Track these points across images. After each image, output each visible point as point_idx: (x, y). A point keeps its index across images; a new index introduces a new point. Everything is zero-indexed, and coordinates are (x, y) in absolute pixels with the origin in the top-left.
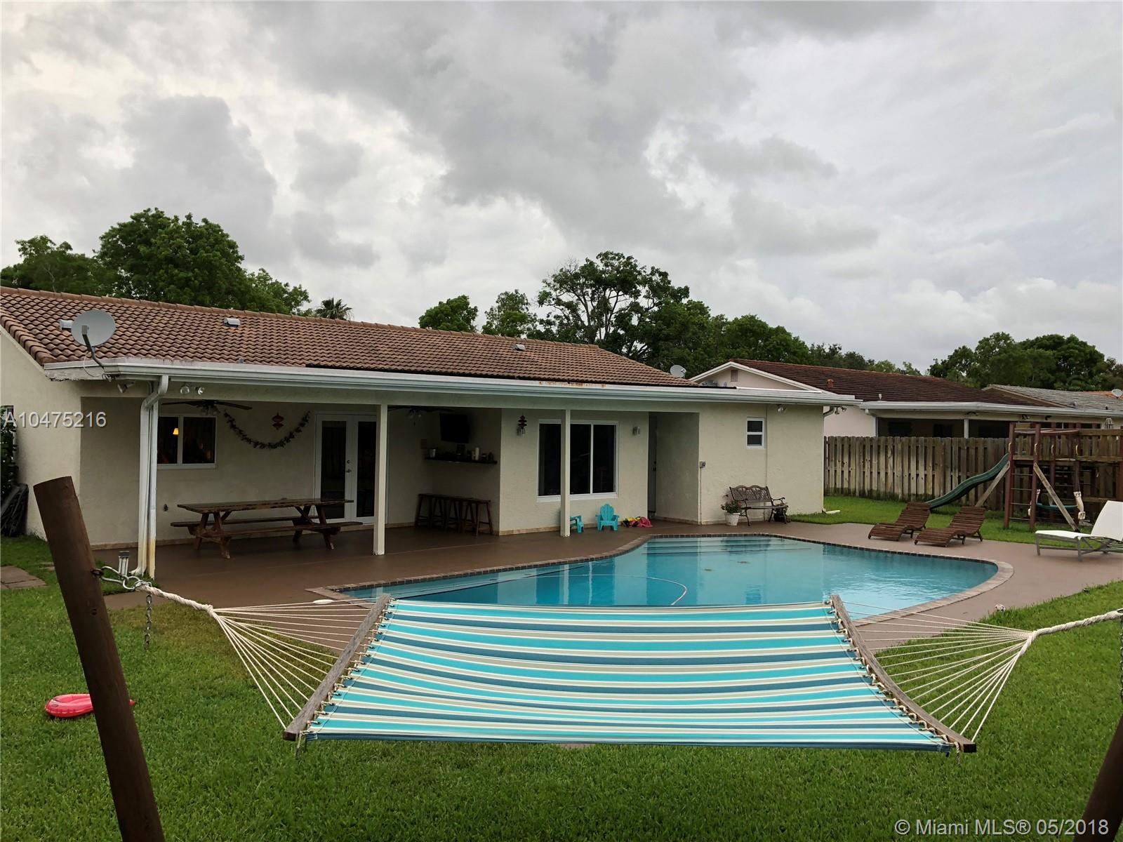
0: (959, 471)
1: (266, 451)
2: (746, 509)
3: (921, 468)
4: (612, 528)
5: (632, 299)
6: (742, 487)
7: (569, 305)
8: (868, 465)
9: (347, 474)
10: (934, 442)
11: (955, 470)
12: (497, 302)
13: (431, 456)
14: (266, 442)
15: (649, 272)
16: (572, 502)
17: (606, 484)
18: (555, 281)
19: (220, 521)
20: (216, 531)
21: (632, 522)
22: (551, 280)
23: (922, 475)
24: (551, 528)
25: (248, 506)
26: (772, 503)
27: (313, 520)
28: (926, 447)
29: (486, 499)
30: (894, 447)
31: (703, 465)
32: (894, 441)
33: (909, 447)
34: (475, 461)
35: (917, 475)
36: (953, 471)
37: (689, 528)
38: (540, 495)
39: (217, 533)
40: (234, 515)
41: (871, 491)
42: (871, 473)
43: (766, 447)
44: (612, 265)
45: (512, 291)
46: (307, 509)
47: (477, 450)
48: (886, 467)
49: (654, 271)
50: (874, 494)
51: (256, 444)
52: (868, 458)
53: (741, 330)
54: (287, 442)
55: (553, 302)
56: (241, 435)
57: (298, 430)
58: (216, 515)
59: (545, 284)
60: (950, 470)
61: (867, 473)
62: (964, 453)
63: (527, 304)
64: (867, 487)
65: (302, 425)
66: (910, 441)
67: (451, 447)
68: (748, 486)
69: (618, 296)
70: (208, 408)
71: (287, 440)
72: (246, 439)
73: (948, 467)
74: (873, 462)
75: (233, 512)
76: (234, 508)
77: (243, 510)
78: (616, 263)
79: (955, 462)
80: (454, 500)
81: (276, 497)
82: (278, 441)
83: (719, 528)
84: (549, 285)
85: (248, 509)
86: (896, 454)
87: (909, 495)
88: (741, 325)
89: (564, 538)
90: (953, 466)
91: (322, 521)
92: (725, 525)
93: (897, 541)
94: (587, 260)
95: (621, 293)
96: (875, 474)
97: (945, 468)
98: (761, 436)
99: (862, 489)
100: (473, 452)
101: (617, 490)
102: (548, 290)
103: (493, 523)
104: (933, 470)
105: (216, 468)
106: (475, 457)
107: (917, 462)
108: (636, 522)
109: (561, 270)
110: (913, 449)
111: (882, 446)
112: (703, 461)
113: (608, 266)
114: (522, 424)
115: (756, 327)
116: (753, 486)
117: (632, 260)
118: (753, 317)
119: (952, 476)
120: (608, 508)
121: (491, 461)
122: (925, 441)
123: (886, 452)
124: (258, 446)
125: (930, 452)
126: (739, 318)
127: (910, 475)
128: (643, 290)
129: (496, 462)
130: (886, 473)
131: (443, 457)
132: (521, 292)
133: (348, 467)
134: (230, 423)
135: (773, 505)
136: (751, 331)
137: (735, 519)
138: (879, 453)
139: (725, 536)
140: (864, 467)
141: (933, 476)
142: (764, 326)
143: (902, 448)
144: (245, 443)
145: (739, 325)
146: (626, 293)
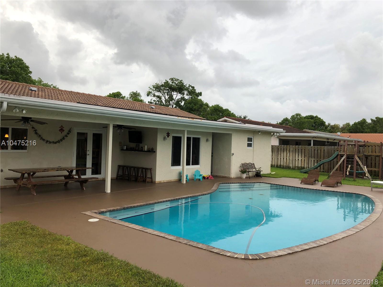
0: (314, 158)
1: (52, 145)
2: (248, 172)
3: (300, 157)
4: (199, 180)
5: (182, 96)
6: (246, 163)
7: (158, 97)
8: (279, 155)
9: (87, 156)
10: (305, 147)
11: (313, 158)
12: (129, 95)
13: (124, 149)
14: (51, 141)
15: (188, 86)
16: (187, 169)
17: (196, 162)
18: (153, 87)
19: (31, 177)
20: (29, 182)
21: (206, 177)
22: (152, 87)
23: (300, 159)
24: (176, 180)
25: (45, 170)
26: (256, 169)
27: (74, 176)
28: (302, 149)
29: (150, 168)
30: (290, 149)
31: (233, 154)
32: (290, 147)
33: (296, 149)
34: (145, 151)
35: (298, 159)
36: (312, 158)
37: (227, 180)
38: (172, 166)
39: (29, 183)
40: (37, 174)
41: (280, 165)
42: (281, 158)
43: (253, 148)
44: (175, 83)
45: (135, 91)
46: (72, 171)
47: (146, 146)
48: (287, 157)
49: (190, 86)
50: (282, 166)
51: (47, 141)
52: (279, 153)
53: (214, 109)
54: (61, 141)
55: (152, 95)
56: (40, 137)
57: (66, 136)
58: (29, 174)
59: (150, 89)
60: (311, 158)
61: (279, 159)
62: (316, 152)
63: (141, 96)
64: (279, 164)
65: (68, 134)
66: (296, 147)
67: (133, 145)
68: (248, 163)
69: (177, 94)
70: (25, 123)
71: (61, 140)
72: (42, 139)
73: (310, 157)
74: (282, 154)
75: (37, 173)
76: (39, 171)
77: (42, 172)
78: (177, 83)
79: (313, 155)
80: (134, 168)
81: (56, 166)
82: (57, 140)
83: (238, 180)
84: (151, 89)
85: (45, 171)
86: (290, 151)
87: (295, 167)
88: (215, 108)
89: (183, 184)
90: (312, 156)
91: (79, 177)
92: (240, 178)
93: (313, 185)
94: (166, 80)
95: (178, 93)
96: (282, 159)
97: (309, 157)
98: (251, 143)
99: (277, 164)
100: (144, 148)
101: (200, 164)
102: (151, 91)
103: (153, 178)
104: (304, 158)
105: (27, 152)
106: (145, 150)
107: (298, 155)
108: (208, 177)
109: (156, 84)
110: (297, 150)
111: (285, 149)
112: (233, 153)
113: (173, 83)
114: (168, 135)
115: (219, 109)
116: (249, 163)
117: (182, 81)
118: (218, 105)
119: (311, 160)
120: (198, 171)
121: (152, 151)
122: (302, 147)
123: (287, 151)
124: (48, 142)
125: (303, 151)
126: (214, 105)
127: (295, 159)
128: (186, 92)
129: (155, 152)
130: (287, 159)
131: (129, 149)
132: (138, 92)
133: (88, 153)
134: (34, 132)
135: (256, 170)
136: (218, 110)
137: (244, 176)
138: (284, 151)
139: (241, 183)
140: (278, 156)
141: (304, 160)
142: (222, 108)
143: (293, 150)
144: (42, 141)
145: (214, 108)
146: (180, 93)
